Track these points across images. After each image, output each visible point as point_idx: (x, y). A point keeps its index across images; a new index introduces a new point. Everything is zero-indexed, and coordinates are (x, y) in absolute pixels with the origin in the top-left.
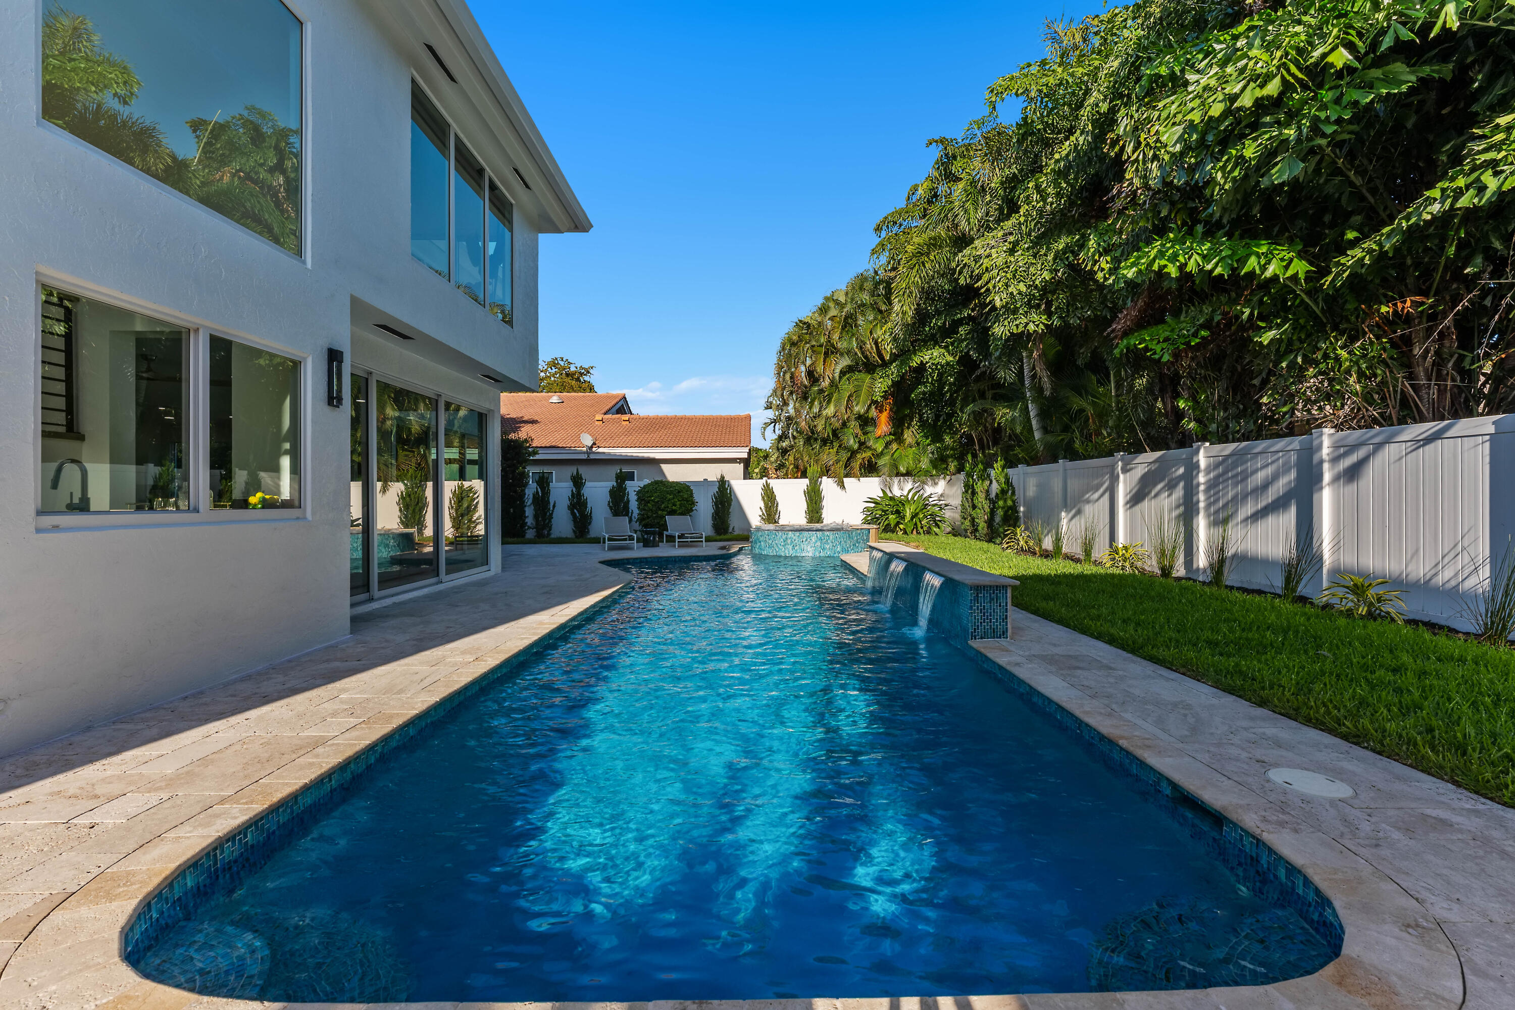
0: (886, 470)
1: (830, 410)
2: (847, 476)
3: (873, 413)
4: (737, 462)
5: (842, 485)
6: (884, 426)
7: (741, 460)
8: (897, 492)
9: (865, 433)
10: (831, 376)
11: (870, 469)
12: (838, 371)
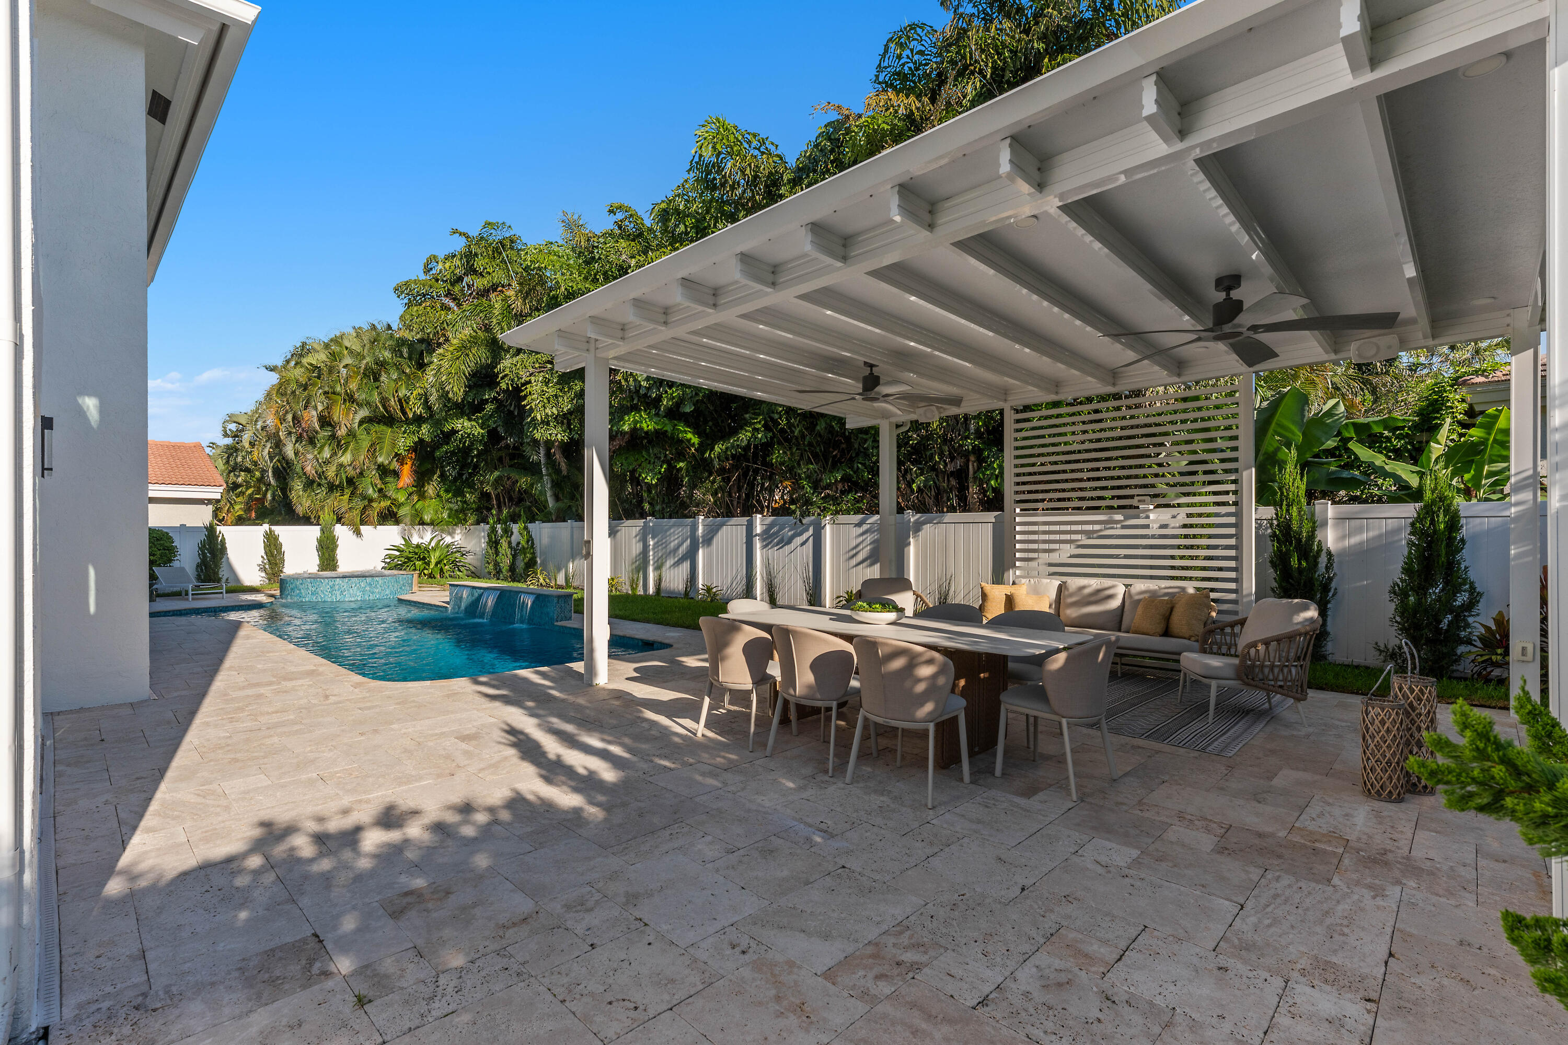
0: (408, 520)
1: (346, 458)
2: (363, 522)
3: (395, 465)
4: (204, 504)
5: (358, 533)
6: (407, 477)
7: (209, 502)
8: (415, 540)
9: (385, 483)
10: (349, 425)
11: (389, 517)
12: (357, 421)
